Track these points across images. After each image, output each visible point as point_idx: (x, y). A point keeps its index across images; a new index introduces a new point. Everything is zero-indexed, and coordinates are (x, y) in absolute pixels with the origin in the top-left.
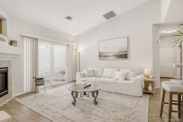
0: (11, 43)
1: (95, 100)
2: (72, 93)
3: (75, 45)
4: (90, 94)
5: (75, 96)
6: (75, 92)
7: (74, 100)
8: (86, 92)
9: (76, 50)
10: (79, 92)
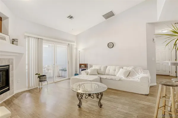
0: (13, 41)
1: (100, 102)
2: (77, 95)
3: (75, 44)
4: (95, 96)
5: (80, 98)
6: (80, 94)
7: (80, 102)
8: (90, 94)
9: (76, 49)
10: (84, 94)
